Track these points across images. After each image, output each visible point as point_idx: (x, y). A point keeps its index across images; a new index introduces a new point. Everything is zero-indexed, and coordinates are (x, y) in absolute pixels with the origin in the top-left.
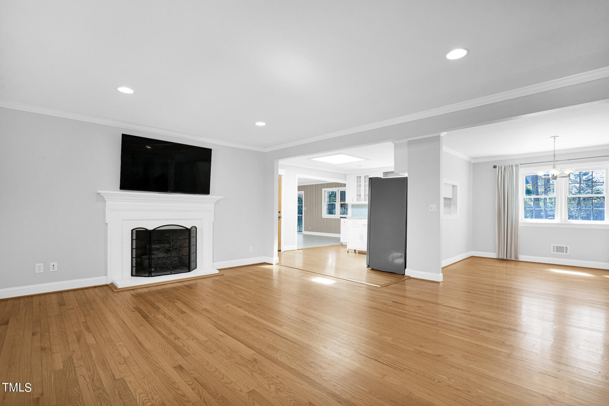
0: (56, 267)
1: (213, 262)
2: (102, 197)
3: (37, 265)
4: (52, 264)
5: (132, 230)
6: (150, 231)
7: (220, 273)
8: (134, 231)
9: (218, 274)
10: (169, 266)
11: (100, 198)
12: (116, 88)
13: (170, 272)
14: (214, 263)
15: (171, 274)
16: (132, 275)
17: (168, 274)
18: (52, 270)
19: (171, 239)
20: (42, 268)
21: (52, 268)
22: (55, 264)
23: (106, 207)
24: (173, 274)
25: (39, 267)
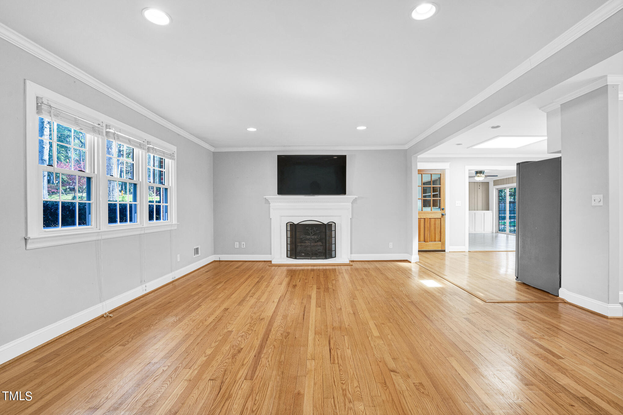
0: (244, 245)
1: (351, 253)
2: (267, 200)
4: (242, 243)
5: (287, 224)
6: (295, 225)
7: (350, 264)
8: (289, 224)
9: (348, 264)
10: (309, 253)
11: (267, 201)
12: (246, 129)
13: (310, 257)
14: (352, 255)
15: (311, 259)
16: (287, 257)
17: (308, 259)
18: (242, 247)
19: (311, 231)
20: (238, 245)
21: (242, 246)
22: (244, 243)
23: (270, 208)
24: (313, 259)
25: (237, 244)
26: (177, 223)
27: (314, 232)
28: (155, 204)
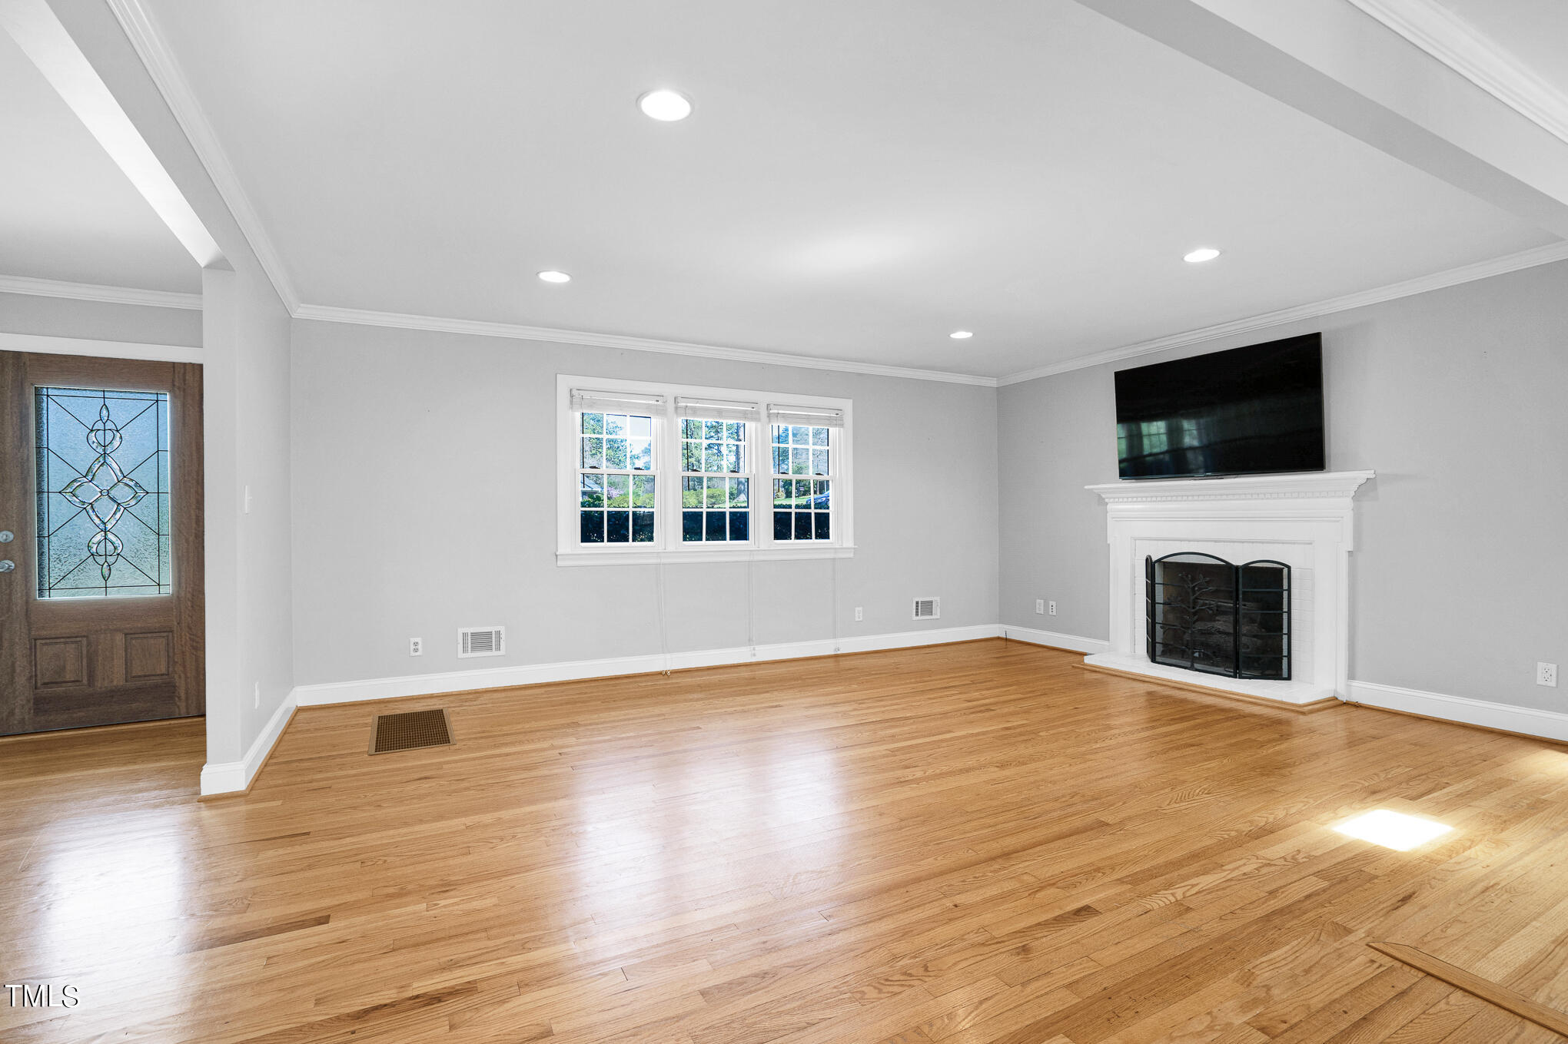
0: (1054, 608)
2: (1099, 495)
3: (1038, 601)
4: (1051, 603)
5: (1147, 560)
12: (949, 336)
13: (1189, 663)
15: (1192, 668)
17: (1185, 668)
18: (1051, 613)
19: (1191, 586)
20: (1042, 607)
21: (1051, 610)
22: (1054, 604)
23: (1108, 514)
24: (1197, 670)
25: (1040, 604)
26: (855, 545)
27: (1200, 589)
28: (813, 511)
